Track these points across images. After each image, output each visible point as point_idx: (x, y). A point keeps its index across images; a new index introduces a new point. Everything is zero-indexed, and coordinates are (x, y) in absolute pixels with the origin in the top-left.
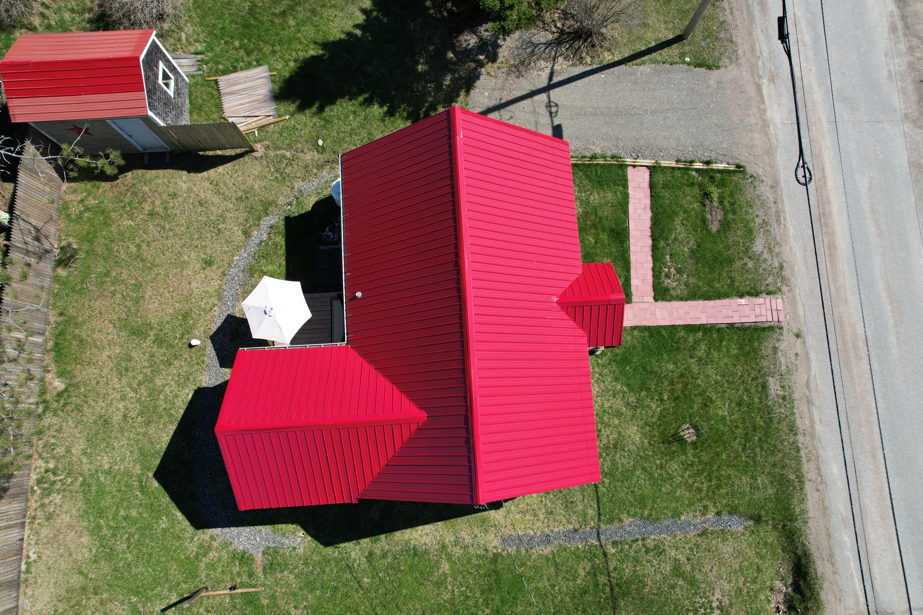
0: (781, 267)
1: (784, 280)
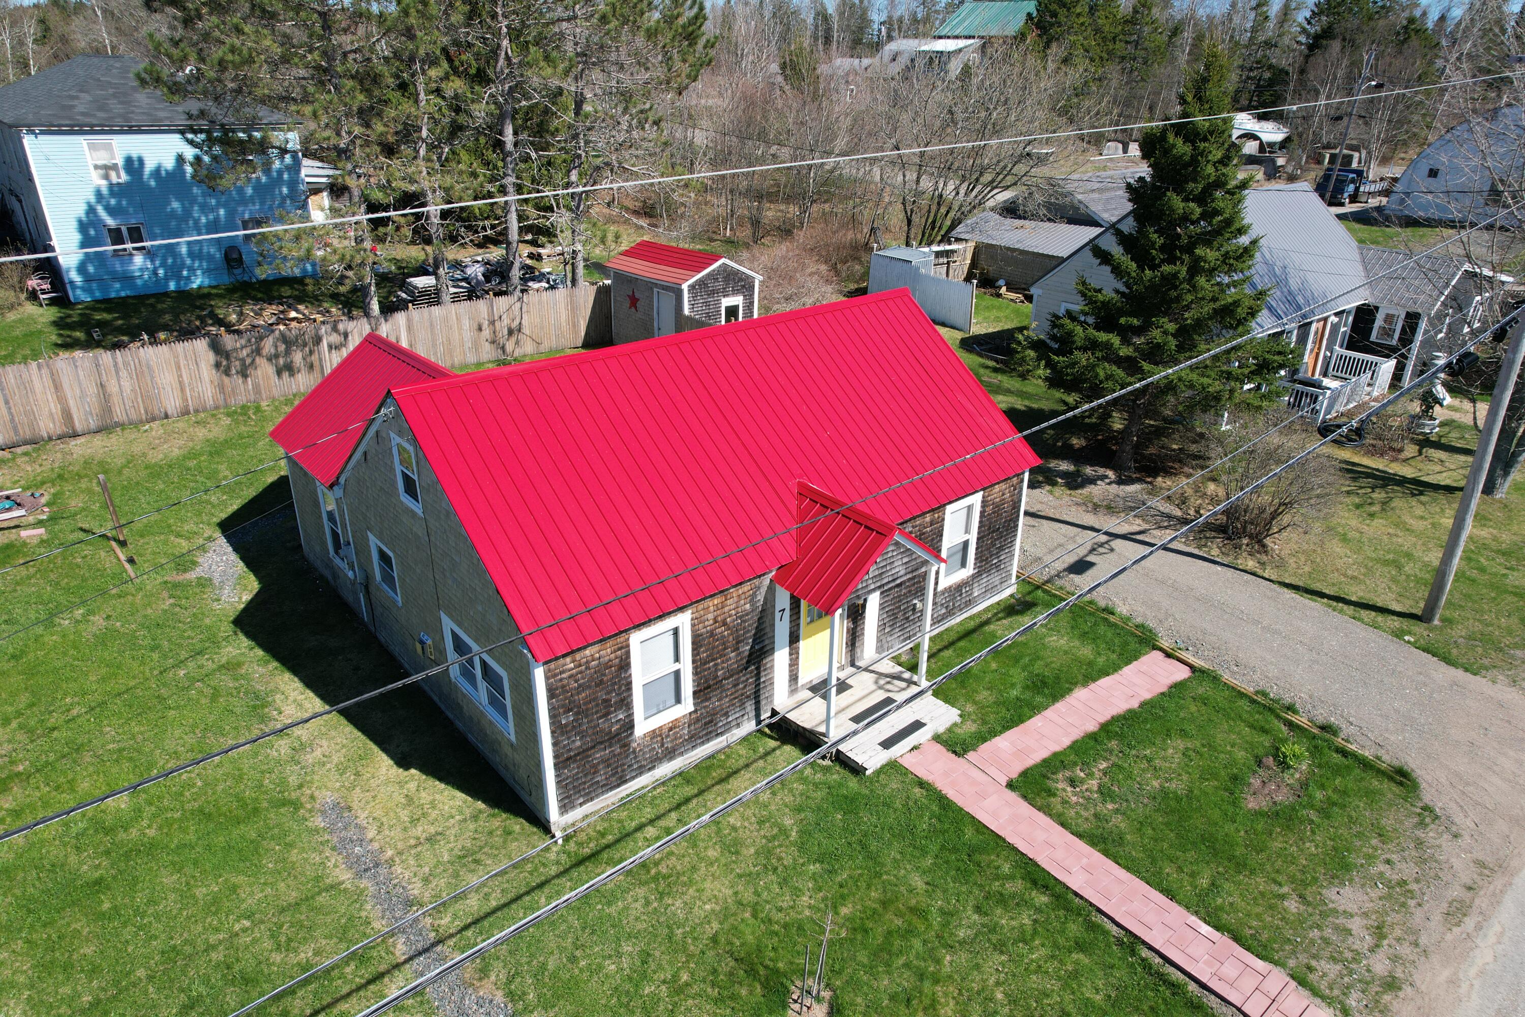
0: (1390, 985)
1: (1377, 1008)
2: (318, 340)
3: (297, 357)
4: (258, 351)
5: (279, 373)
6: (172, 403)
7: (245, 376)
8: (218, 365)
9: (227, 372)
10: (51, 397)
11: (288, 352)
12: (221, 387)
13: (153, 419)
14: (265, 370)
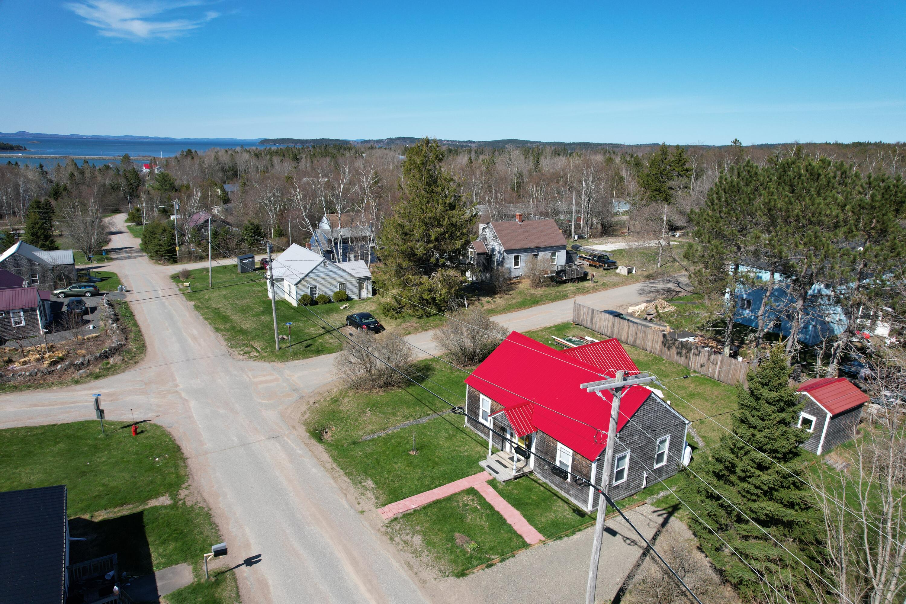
0: (392, 539)
1: (387, 533)
2: (691, 349)
3: (684, 352)
4: (674, 344)
5: (677, 353)
6: (649, 347)
7: (669, 349)
8: (663, 342)
9: (665, 346)
10: (626, 331)
11: (681, 349)
12: (661, 349)
13: (643, 349)
14: (674, 351)
